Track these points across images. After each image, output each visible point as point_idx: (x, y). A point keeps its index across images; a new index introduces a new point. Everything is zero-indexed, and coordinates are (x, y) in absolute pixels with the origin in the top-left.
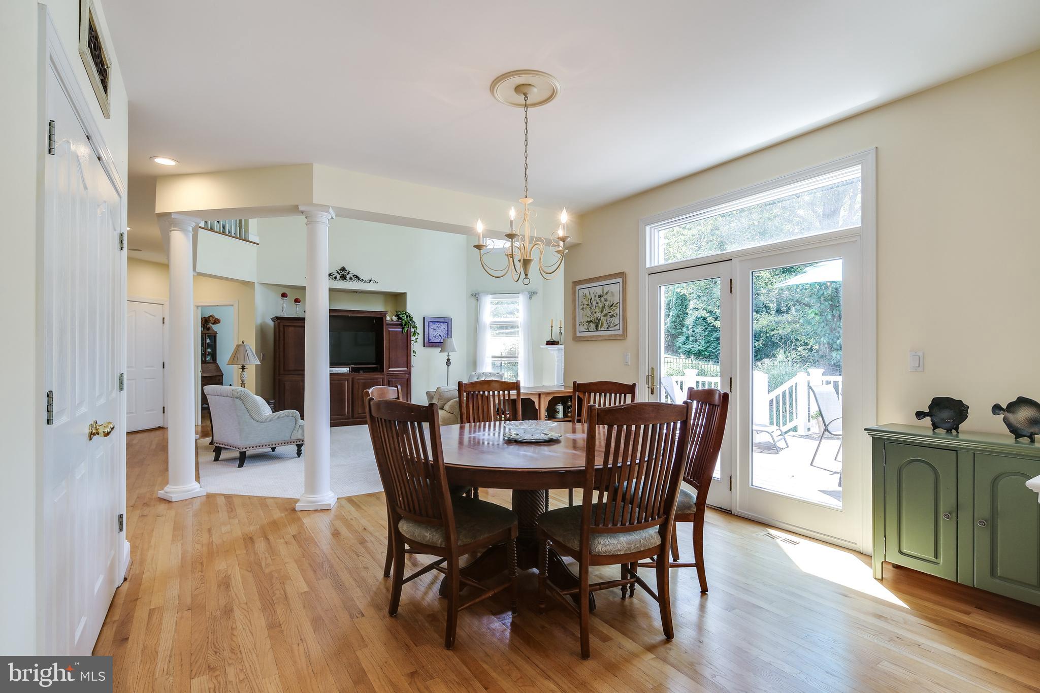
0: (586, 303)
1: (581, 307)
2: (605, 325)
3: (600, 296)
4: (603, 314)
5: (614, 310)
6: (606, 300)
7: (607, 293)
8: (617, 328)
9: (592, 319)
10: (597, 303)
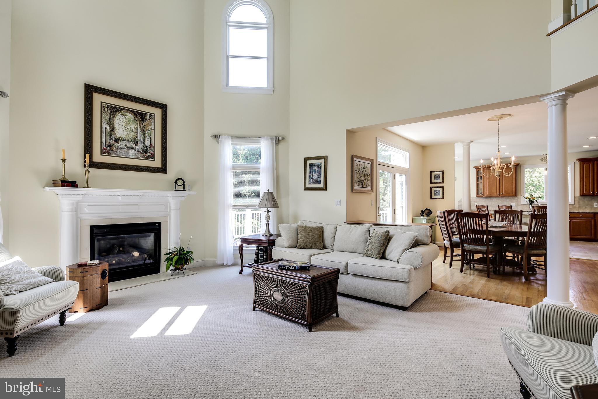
0: (358, 170)
1: (356, 172)
2: (365, 184)
3: (364, 168)
4: (364, 179)
5: (368, 178)
6: (366, 171)
7: (366, 168)
8: (369, 187)
9: (360, 180)
10: (362, 172)
